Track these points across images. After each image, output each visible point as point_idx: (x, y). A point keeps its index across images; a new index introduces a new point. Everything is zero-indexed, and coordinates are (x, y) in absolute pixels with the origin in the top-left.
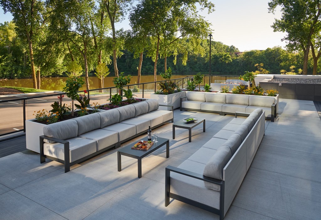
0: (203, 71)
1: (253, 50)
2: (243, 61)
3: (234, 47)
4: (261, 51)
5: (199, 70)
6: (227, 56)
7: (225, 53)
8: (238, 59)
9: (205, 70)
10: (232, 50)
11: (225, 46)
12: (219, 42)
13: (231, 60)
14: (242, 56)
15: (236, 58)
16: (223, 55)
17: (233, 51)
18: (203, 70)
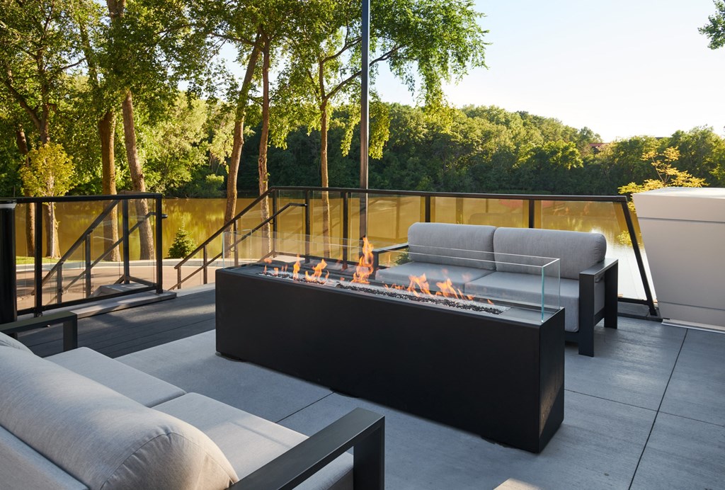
0: (508, 189)
1: (638, 136)
2: (610, 165)
3: (589, 132)
4: (658, 139)
5: (497, 187)
6: (571, 152)
7: (565, 144)
8: (598, 160)
9: (513, 187)
10: (584, 137)
11: (567, 129)
12: (553, 120)
13: (580, 160)
14: (610, 152)
15: (592, 158)
16: (559, 149)
17: (588, 140)
18: (507, 186)
